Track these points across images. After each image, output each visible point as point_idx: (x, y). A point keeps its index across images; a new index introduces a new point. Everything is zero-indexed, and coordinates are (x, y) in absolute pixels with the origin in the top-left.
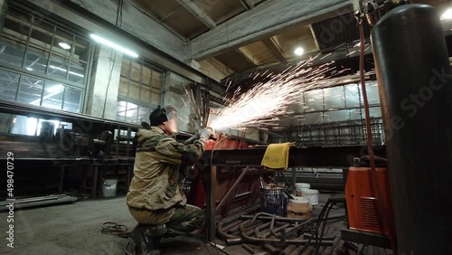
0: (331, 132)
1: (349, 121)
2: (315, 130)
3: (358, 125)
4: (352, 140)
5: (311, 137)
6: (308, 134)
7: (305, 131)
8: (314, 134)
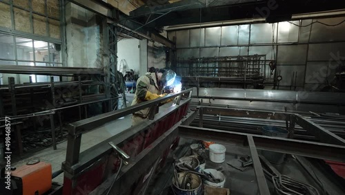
0: (224, 65)
1: (238, 57)
2: (212, 62)
3: (245, 61)
4: (239, 72)
5: (208, 68)
6: (206, 65)
7: (203, 62)
8: (211, 65)
